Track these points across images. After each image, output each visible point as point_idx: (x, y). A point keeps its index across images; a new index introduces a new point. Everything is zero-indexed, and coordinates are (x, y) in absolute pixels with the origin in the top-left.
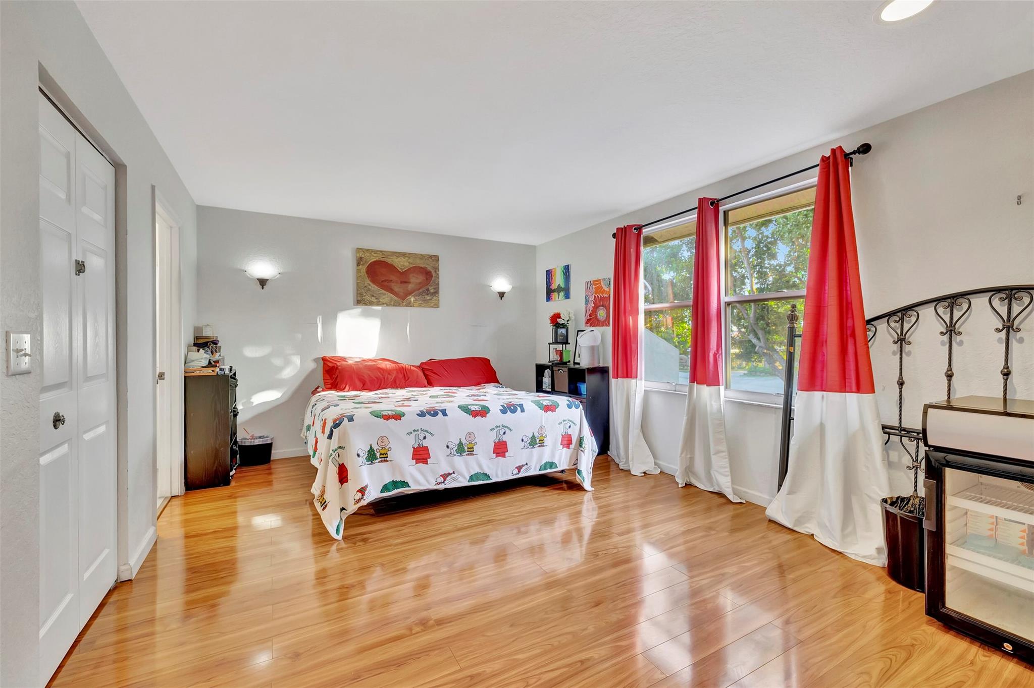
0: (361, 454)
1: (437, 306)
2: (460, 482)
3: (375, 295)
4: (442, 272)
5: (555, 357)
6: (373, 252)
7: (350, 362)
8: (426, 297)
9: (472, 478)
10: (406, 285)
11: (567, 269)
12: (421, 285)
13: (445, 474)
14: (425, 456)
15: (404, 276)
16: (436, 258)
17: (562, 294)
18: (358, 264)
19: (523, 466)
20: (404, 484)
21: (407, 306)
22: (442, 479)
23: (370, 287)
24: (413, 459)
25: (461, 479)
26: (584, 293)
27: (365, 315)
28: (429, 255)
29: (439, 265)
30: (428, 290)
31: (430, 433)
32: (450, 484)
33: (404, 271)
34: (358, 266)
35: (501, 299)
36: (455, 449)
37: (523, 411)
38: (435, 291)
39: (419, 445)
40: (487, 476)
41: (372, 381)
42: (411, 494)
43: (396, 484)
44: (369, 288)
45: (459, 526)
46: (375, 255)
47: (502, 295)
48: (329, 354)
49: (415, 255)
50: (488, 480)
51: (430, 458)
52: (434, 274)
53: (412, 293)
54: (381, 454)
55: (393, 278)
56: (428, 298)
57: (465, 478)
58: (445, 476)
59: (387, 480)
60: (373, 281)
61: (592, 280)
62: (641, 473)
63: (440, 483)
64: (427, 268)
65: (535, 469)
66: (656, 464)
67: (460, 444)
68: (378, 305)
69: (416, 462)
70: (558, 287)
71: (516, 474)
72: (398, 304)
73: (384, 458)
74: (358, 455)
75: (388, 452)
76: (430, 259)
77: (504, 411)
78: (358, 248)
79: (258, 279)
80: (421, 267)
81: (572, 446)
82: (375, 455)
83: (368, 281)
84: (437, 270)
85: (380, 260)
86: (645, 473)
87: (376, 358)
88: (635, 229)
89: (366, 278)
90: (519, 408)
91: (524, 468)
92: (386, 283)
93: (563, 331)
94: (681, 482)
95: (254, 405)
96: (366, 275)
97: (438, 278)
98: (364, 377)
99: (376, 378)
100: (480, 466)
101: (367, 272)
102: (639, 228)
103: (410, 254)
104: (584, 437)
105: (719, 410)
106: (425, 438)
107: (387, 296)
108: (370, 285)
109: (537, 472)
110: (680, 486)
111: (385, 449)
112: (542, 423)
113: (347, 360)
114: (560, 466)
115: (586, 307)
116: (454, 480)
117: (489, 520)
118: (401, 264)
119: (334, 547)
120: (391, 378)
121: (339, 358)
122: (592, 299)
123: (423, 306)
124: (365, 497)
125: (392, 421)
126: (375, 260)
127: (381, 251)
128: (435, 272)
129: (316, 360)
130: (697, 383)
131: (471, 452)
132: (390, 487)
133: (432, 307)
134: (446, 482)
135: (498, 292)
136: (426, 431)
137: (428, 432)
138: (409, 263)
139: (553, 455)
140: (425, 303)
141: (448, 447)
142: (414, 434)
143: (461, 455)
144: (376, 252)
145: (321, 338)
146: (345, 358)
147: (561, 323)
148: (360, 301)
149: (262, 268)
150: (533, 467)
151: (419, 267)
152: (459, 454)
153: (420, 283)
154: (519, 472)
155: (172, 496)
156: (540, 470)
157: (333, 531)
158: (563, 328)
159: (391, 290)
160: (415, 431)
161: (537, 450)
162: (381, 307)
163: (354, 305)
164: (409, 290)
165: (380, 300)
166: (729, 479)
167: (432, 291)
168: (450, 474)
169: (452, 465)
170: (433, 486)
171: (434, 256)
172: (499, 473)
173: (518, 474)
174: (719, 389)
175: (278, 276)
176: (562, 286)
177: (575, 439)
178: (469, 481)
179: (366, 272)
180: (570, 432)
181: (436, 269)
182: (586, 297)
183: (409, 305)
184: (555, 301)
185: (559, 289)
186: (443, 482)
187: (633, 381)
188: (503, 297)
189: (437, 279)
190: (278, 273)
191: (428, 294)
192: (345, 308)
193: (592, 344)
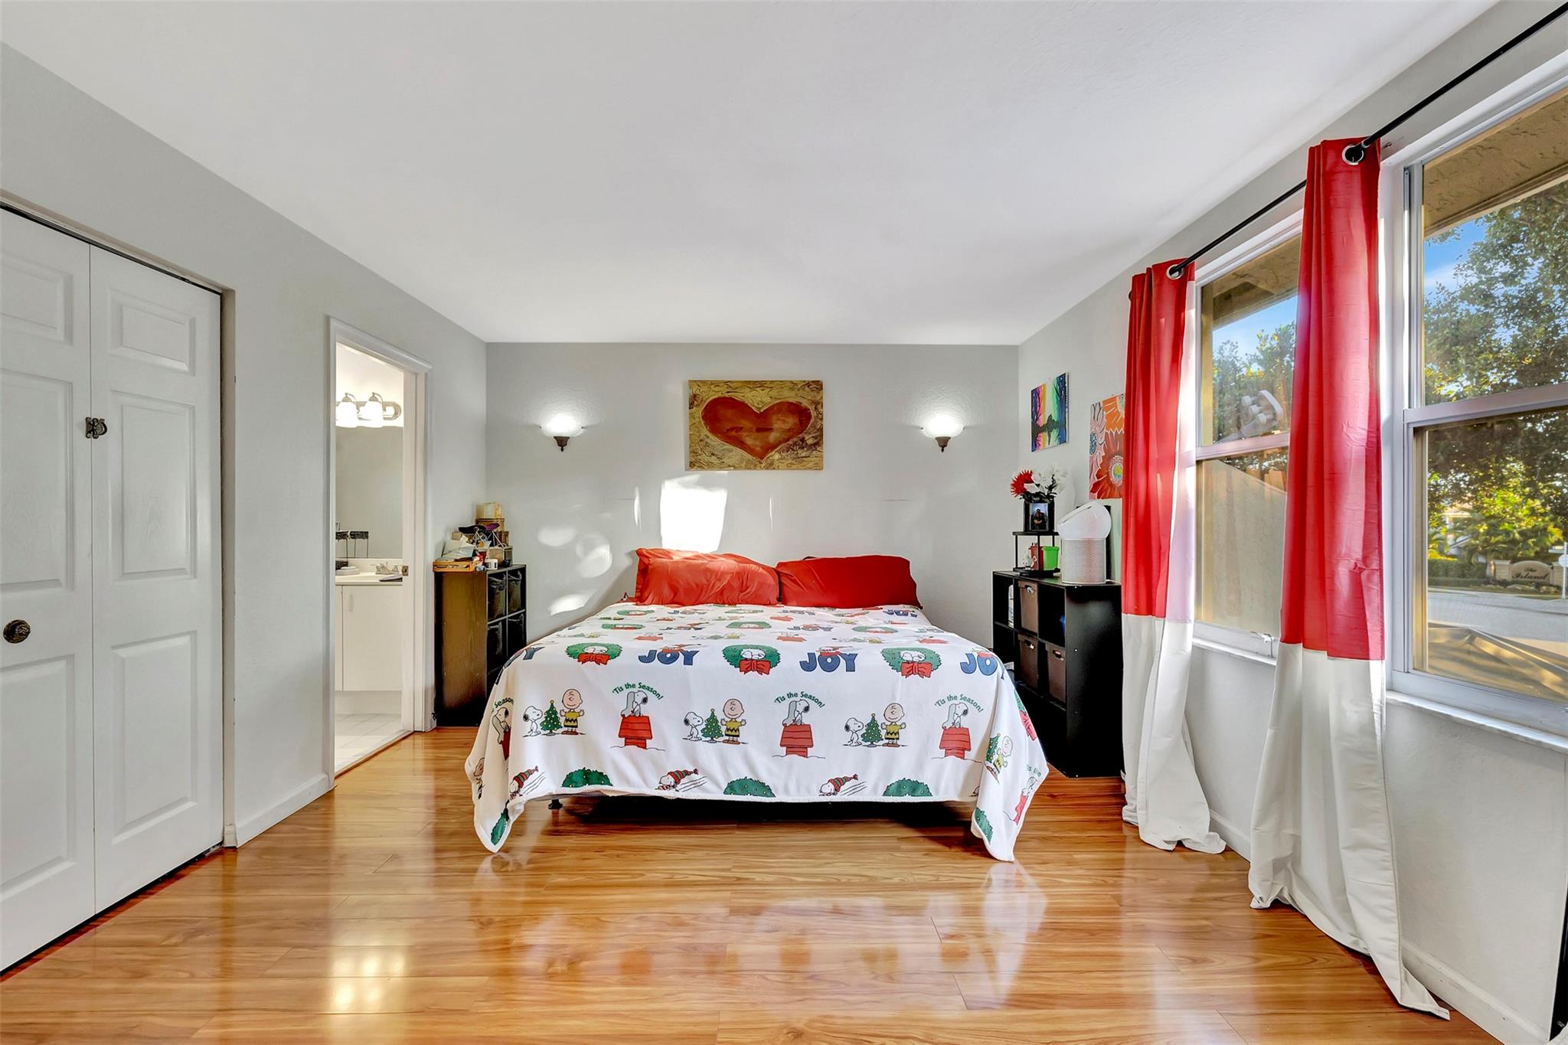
0: (532, 716)
1: (818, 467)
2: (706, 791)
3: (716, 453)
4: (827, 410)
5: (1026, 560)
6: (712, 384)
7: (676, 558)
8: (800, 451)
9: (731, 788)
10: (766, 434)
11: (1062, 383)
12: (792, 433)
13: (677, 771)
14: (644, 734)
15: (762, 421)
16: (818, 386)
17: (1054, 434)
18: (691, 406)
19: (847, 779)
20: (602, 778)
21: (767, 469)
22: (671, 780)
23: (709, 441)
24: (620, 736)
25: (709, 785)
26: (1089, 429)
27: (704, 484)
28: (804, 381)
29: (822, 398)
30: (803, 440)
31: (655, 692)
32: (686, 792)
33: (762, 411)
34: (690, 408)
35: (943, 450)
36: (700, 728)
37: (851, 668)
38: (815, 441)
39: (633, 712)
40: (766, 790)
41: (689, 590)
42: (613, 797)
43: (587, 776)
44: (707, 443)
45: (678, 878)
46: (717, 389)
47: (943, 442)
48: (648, 545)
49: (782, 383)
50: (766, 795)
51: (651, 738)
52: (813, 413)
53: (777, 447)
54: (567, 720)
55: (745, 423)
56: (803, 455)
57: (718, 785)
58: (678, 776)
59: (575, 767)
60: (714, 431)
61: (1101, 401)
62: (1167, 842)
63: (668, 787)
64: (801, 403)
65: (875, 790)
66: (1214, 826)
67: (712, 721)
68: (721, 468)
69: (626, 742)
70: (1048, 421)
71: (830, 794)
72: (752, 466)
73: (572, 729)
74: (526, 718)
75: (578, 718)
76: (807, 388)
77: (808, 666)
78: (690, 381)
79: (555, 437)
80: (792, 404)
81: (970, 755)
82: (556, 719)
83: (705, 431)
84: (819, 406)
85: (724, 395)
86: (1180, 844)
87: (717, 553)
88: (1172, 272)
89: (703, 427)
90: (843, 662)
91: (848, 784)
92: (733, 433)
93: (1043, 508)
94: (1261, 894)
95: (552, 614)
96: (703, 422)
97: (822, 419)
98: (678, 582)
99: (697, 585)
100: (752, 768)
101: (705, 417)
102: (1185, 267)
103: (772, 382)
104: (997, 737)
105: (1368, 729)
106: (645, 700)
107: (736, 454)
108: (708, 437)
109: (879, 798)
110: (1254, 904)
111: (574, 712)
112: (894, 697)
113: (672, 556)
114: (937, 792)
115: (1092, 458)
116: (696, 785)
117: (739, 879)
118: (758, 400)
119: (487, 864)
120: (719, 586)
121: (661, 552)
122: (1101, 440)
123: (793, 467)
124: (522, 791)
125: (591, 664)
126: (716, 397)
127: (726, 382)
128: (816, 408)
129: (630, 554)
130: (1304, 646)
131: (733, 736)
132: (579, 779)
133: (810, 468)
134: (679, 787)
135: (937, 438)
136: (648, 688)
137: (651, 690)
138: (771, 397)
139: (920, 766)
140: (799, 463)
141: (686, 722)
142: (626, 691)
143: (712, 741)
144: (716, 384)
145: (638, 520)
146: (669, 552)
147: (1033, 492)
148: (694, 464)
149: (562, 421)
150: (869, 785)
151: (788, 403)
152: (710, 739)
153: (789, 430)
154: (837, 790)
155: (415, 732)
156: (885, 794)
157: (486, 836)
158: (1041, 501)
159: (741, 444)
160: (628, 686)
161: (879, 752)
162: (726, 472)
163: (686, 470)
164: (771, 441)
165: (724, 460)
166: (1392, 931)
167: (810, 441)
168: (687, 773)
169: (693, 757)
170: (651, 791)
171: (813, 382)
172: (792, 787)
173: (834, 794)
174: (1368, 668)
175: (580, 433)
176: (1055, 418)
177: (976, 742)
178: (725, 793)
179: (703, 417)
180: (965, 722)
181: (818, 404)
182: (1091, 438)
183: (770, 466)
184: (1044, 449)
185: (1050, 425)
186: (673, 787)
187: (1158, 622)
188: (946, 446)
189: (820, 421)
190: (580, 427)
191: (803, 448)
192: (671, 476)
193: (1088, 536)
